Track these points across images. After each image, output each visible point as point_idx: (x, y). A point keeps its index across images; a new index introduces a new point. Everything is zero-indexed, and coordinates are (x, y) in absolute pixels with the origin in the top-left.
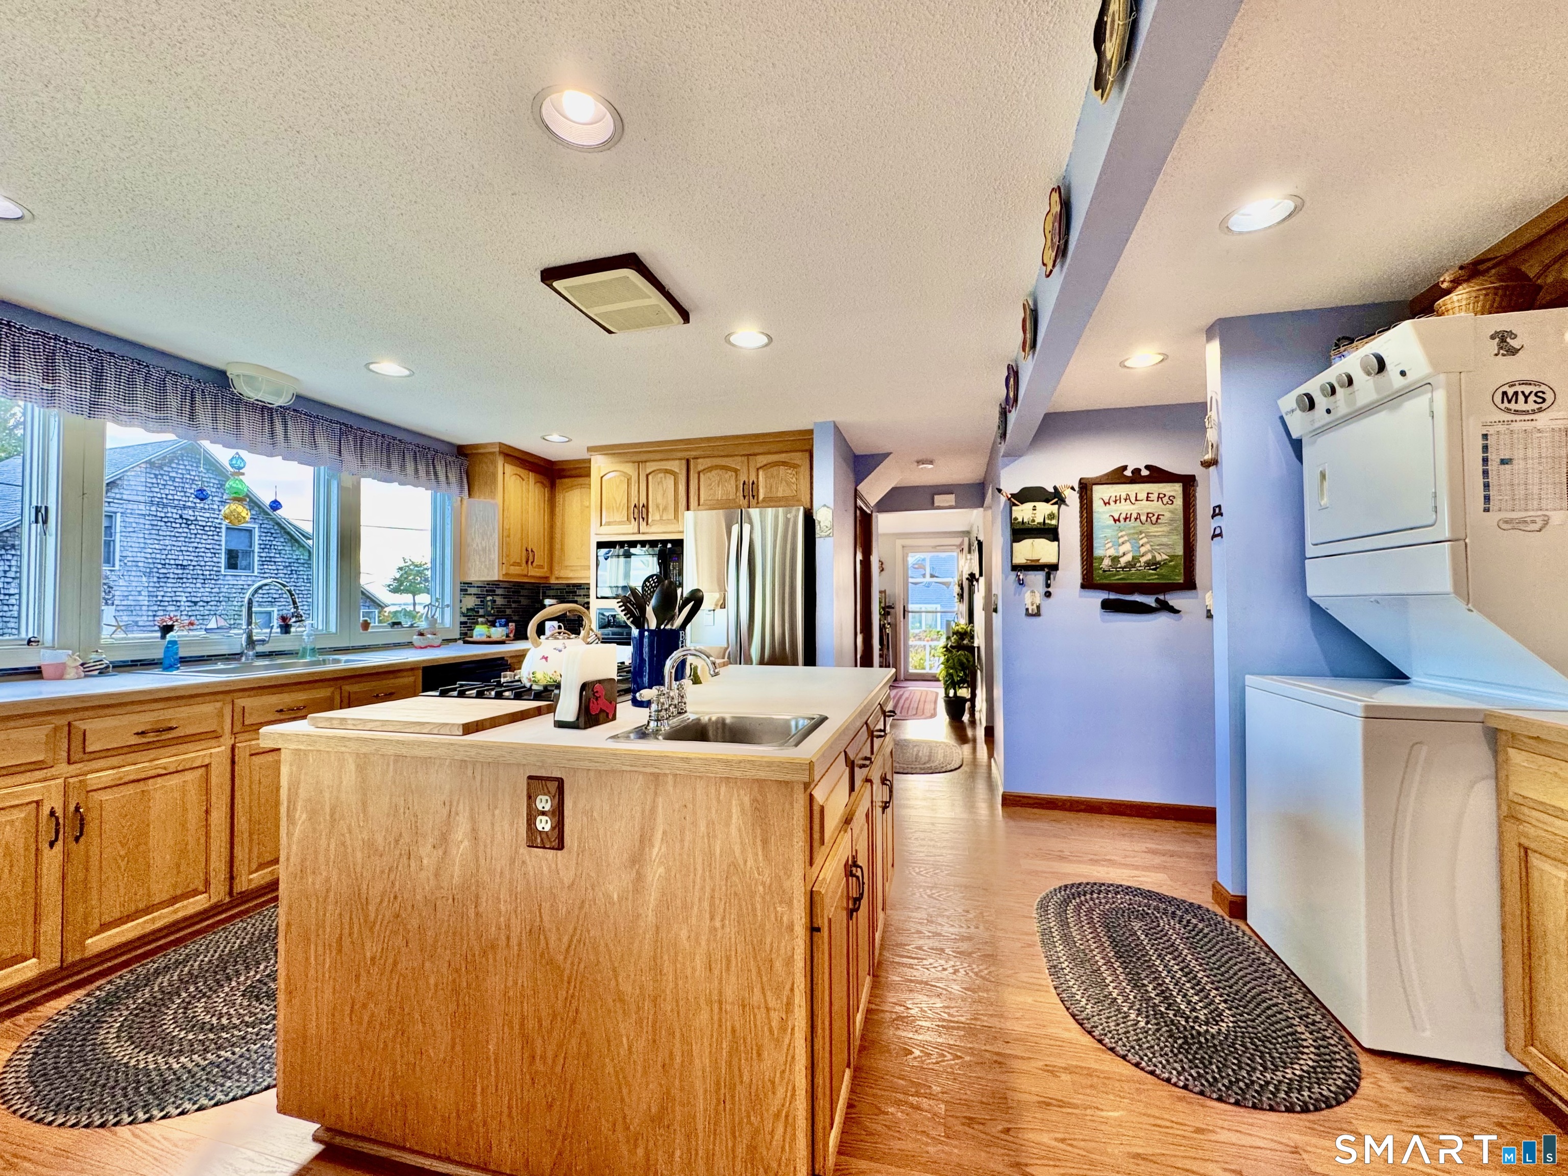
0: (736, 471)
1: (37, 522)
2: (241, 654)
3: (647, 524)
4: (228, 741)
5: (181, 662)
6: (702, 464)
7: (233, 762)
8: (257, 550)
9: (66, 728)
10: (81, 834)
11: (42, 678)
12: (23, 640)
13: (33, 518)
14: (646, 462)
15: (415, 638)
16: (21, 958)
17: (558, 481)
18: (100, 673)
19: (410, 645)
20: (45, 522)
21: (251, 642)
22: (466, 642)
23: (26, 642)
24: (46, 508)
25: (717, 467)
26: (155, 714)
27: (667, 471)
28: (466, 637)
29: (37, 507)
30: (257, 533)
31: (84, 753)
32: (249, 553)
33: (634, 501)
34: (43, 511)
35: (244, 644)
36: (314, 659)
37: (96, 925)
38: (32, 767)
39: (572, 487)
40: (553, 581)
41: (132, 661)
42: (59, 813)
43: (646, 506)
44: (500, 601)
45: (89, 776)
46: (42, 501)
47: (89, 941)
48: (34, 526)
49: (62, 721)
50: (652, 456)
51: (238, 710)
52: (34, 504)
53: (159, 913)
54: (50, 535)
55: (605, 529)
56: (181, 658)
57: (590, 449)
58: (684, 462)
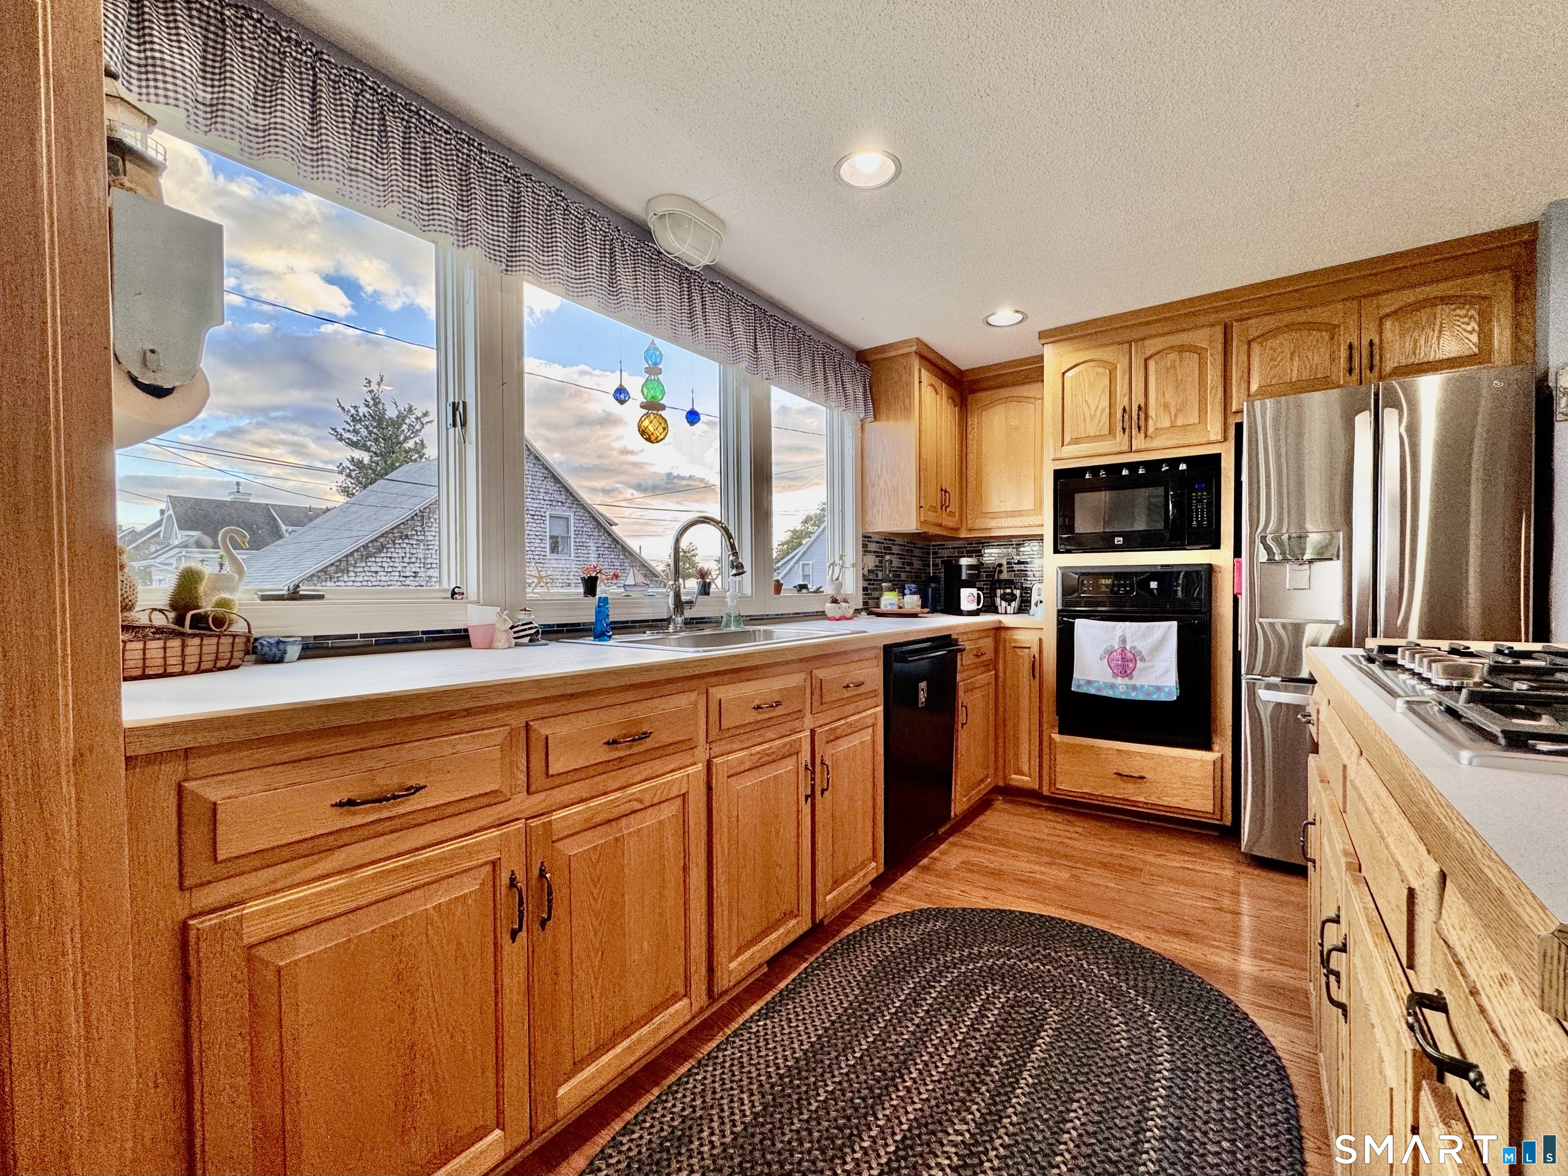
0: (1332, 330)
1: (454, 425)
2: (668, 621)
3: (1146, 436)
4: (702, 754)
5: (613, 629)
6: (1256, 327)
7: (709, 788)
8: (573, 536)
9: (523, 733)
10: (549, 918)
11: (469, 645)
12: (445, 591)
13: (450, 421)
14: (1143, 339)
15: (829, 608)
16: (481, 1133)
17: (970, 398)
18: (530, 641)
19: (821, 615)
20: (464, 425)
21: (679, 605)
22: (870, 613)
23: (449, 595)
24: (464, 404)
25: (1289, 327)
26: (627, 710)
27: (1182, 349)
28: (870, 607)
29: (454, 403)
30: (572, 521)
31: (547, 775)
32: (566, 538)
33: (1122, 401)
34: (461, 409)
35: (672, 607)
36: (739, 629)
37: (568, 1065)
38: (485, 801)
39: (992, 403)
40: (963, 534)
41: (559, 625)
42: (520, 877)
43: (1143, 409)
44: (896, 562)
45: (556, 816)
46: (459, 398)
47: (561, 1091)
48: (451, 430)
49: (516, 720)
50: (1152, 330)
51: (714, 707)
52: (451, 400)
53: (637, 1034)
54: (470, 443)
55: (1069, 450)
56: (612, 623)
57: (1042, 335)
58: (1219, 329)
